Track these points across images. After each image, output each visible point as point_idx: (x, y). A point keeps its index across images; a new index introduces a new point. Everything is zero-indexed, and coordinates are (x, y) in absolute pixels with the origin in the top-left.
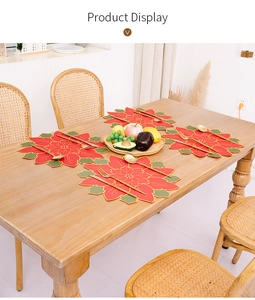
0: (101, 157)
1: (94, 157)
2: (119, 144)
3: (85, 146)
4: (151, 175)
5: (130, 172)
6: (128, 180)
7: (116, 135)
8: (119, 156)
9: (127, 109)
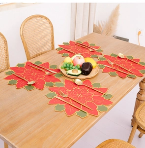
0: (59, 80)
1: (54, 81)
2: (70, 72)
3: (47, 73)
4: (93, 94)
5: (79, 93)
6: (79, 99)
7: (68, 65)
8: (71, 80)
9: (71, 42)
